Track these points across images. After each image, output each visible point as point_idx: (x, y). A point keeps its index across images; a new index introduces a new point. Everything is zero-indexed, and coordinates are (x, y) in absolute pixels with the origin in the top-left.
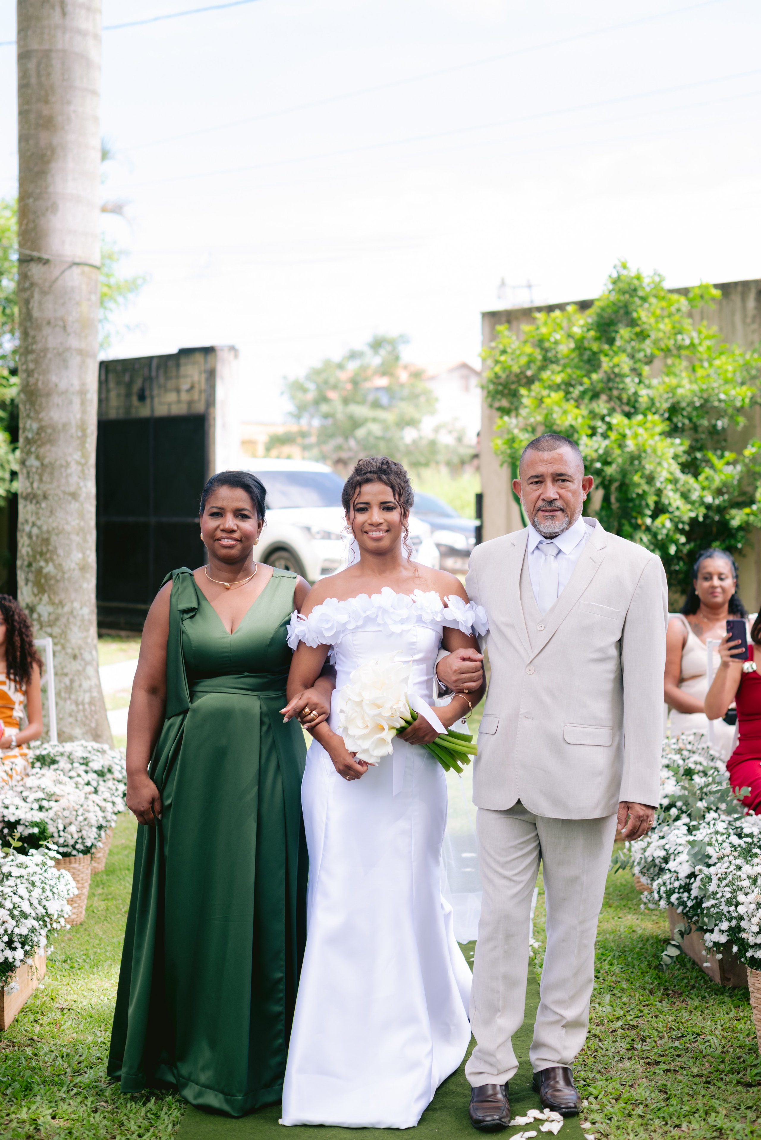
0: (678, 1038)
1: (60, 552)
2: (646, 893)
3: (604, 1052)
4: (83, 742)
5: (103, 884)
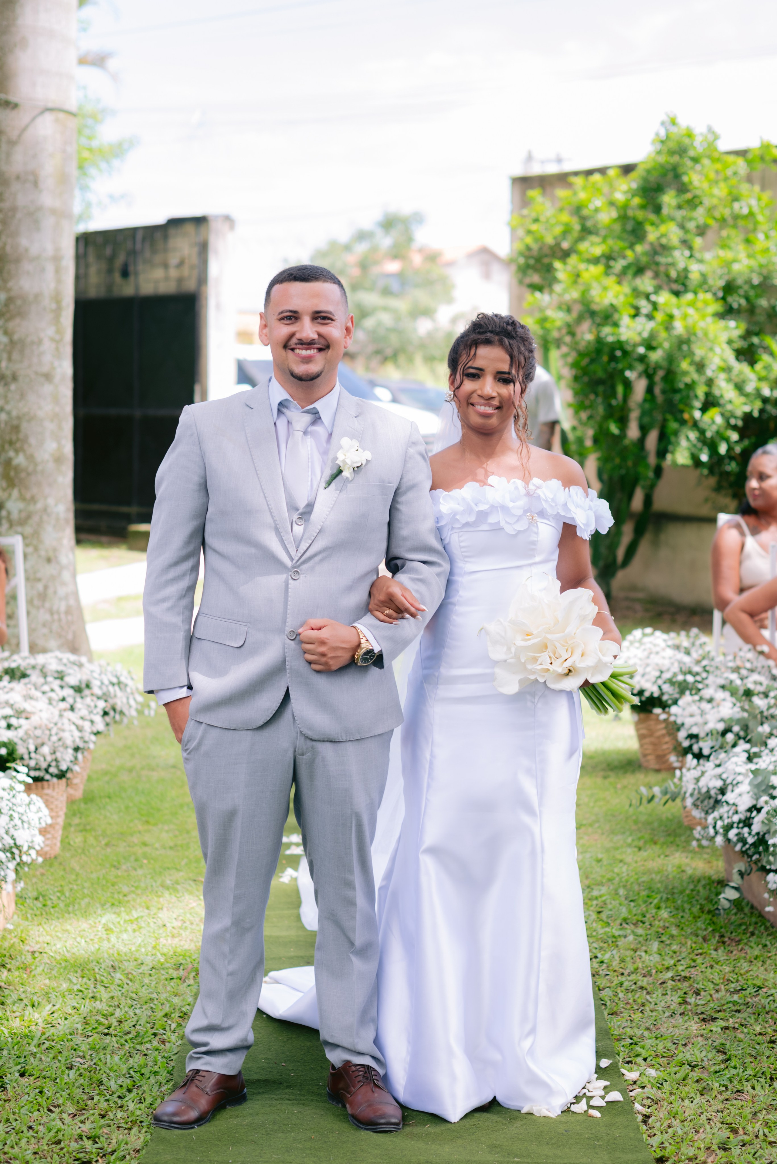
0: (737, 992)
1: (32, 441)
2: (699, 828)
4: (58, 654)
5: (81, 813)
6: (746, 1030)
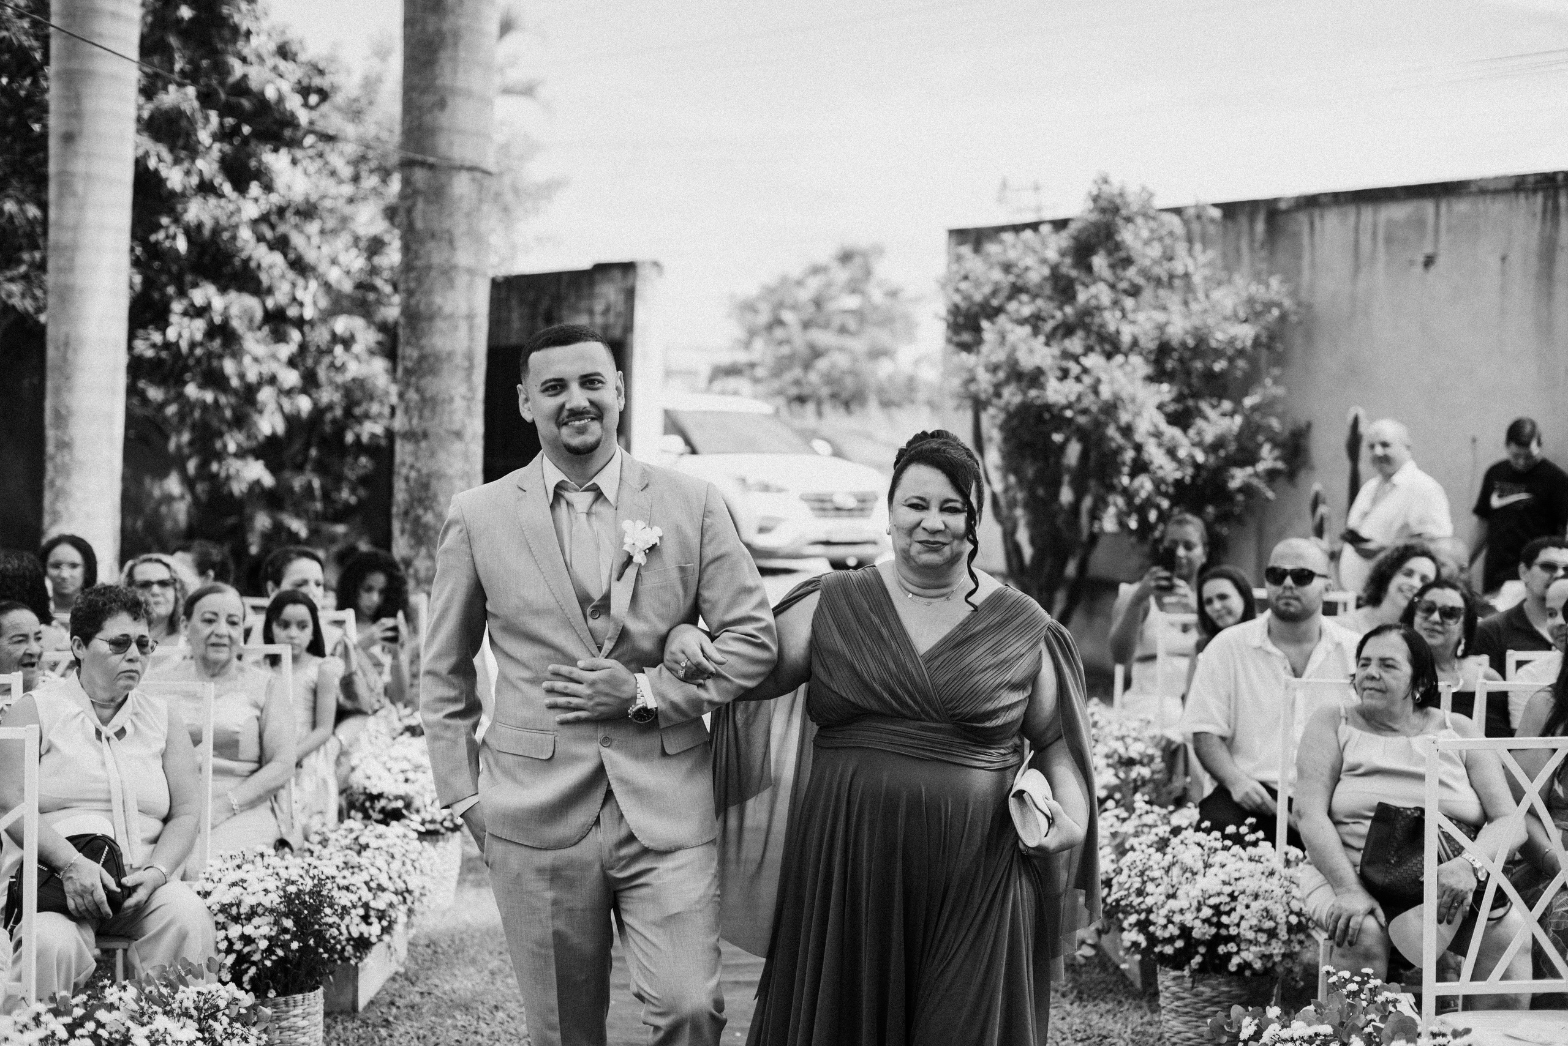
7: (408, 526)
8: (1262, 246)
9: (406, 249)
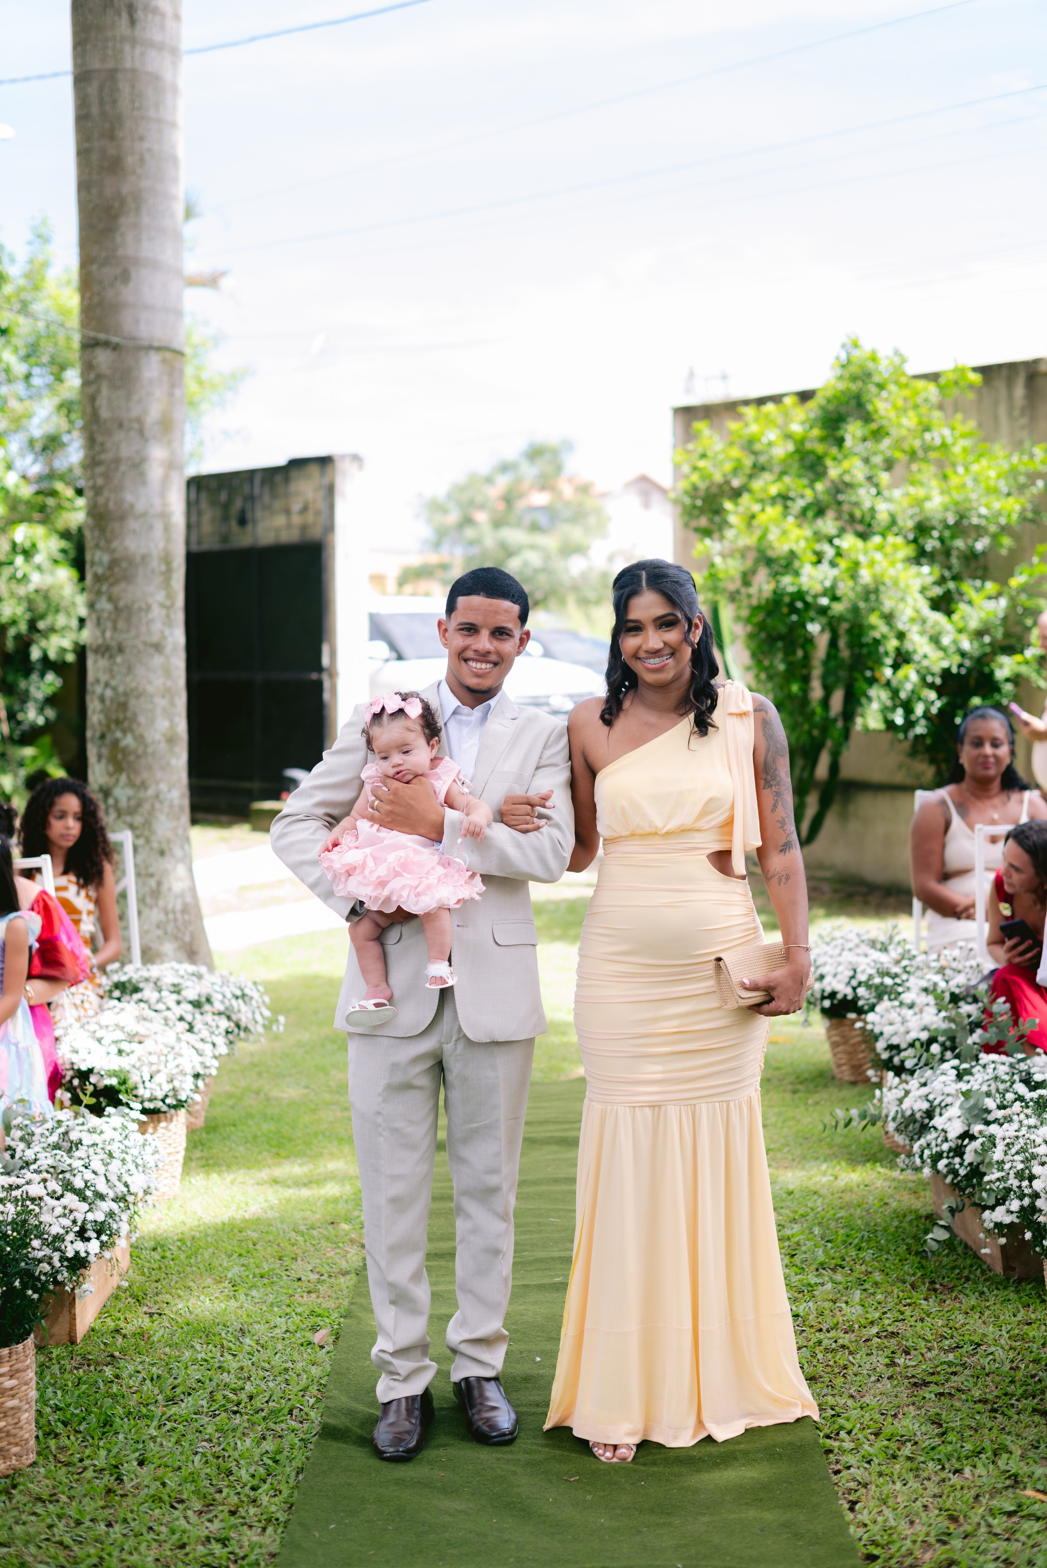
0: (952, 1350)
1: (142, 719)
2: (903, 1156)
3: (855, 1369)
4: (174, 964)
5: (202, 1144)
6: (964, 1397)
7: (105, 751)
8: (1022, 414)
9: (91, 441)
